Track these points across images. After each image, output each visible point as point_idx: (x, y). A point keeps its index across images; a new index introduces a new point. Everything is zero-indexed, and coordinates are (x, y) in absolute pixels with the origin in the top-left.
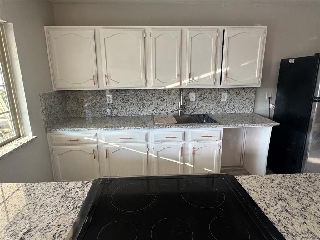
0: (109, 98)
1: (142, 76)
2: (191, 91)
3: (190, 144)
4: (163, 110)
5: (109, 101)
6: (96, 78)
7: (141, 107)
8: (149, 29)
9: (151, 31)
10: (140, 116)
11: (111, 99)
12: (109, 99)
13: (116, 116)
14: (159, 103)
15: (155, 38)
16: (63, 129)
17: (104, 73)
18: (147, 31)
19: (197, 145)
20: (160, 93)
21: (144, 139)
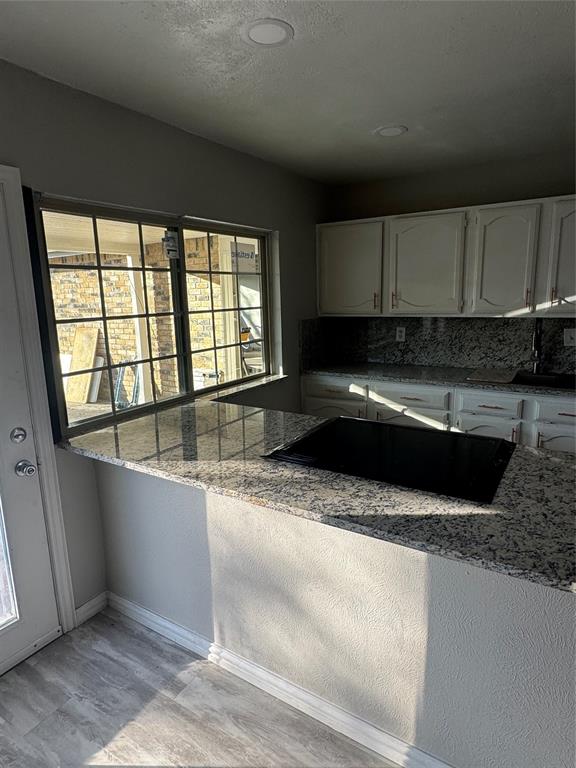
0: (401, 332)
1: (455, 294)
2: (568, 324)
3: (533, 425)
4: (500, 359)
5: (401, 337)
6: (378, 299)
7: (457, 352)
8: (474, 211)
9: (478, 215)
10: (453, 367)
11: (404, 334)
12: (400, 335)
13: (409, 365)
14: (493, 345)
15: (485, 227)
16: (321, 373)
17: (392, 289)
18: (470, 216)
19: (551, 430)
20: (498, 327)
21: (442, 403)
